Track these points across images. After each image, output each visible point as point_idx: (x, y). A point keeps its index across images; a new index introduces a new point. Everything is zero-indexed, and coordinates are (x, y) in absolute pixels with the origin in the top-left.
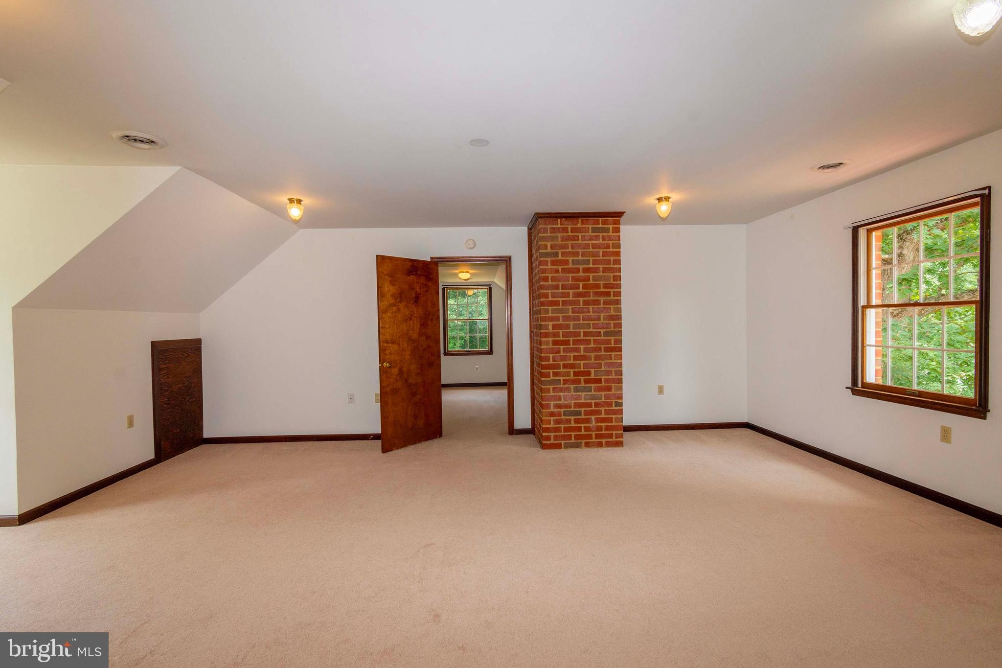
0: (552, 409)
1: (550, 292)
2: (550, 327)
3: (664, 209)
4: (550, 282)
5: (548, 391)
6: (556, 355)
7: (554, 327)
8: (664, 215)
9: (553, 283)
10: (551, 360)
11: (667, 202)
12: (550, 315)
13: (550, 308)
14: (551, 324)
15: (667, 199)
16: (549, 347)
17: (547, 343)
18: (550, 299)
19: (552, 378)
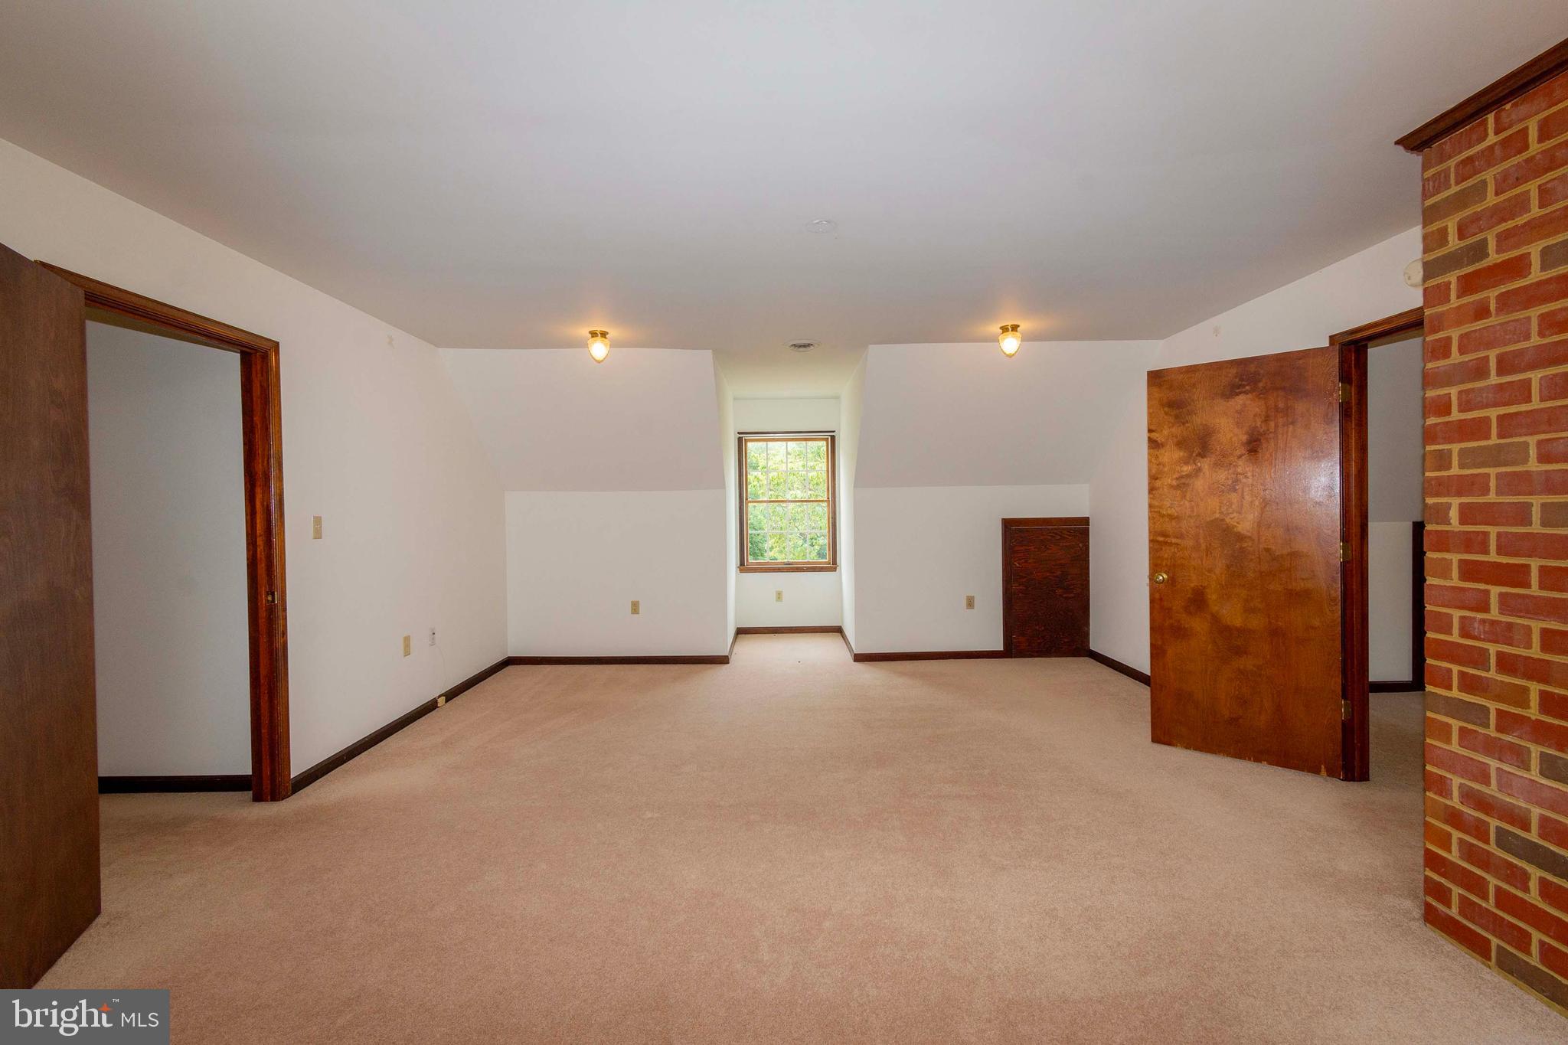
0: (1455, 802)
1: (1453, 391)
2: (1454, 514)
4: (1456, 357)
5: (1444, 732)
6: (1472, 614)
7: (1468, 514)
9: (1466, 358)
10: (1456, 630)
12: (1455, 470)
13: (1455, 448)
14: (1455, 502)
16: (1448, 583)
17: (1445, 574)
18: (1456, 415)
19: (1455, 693)
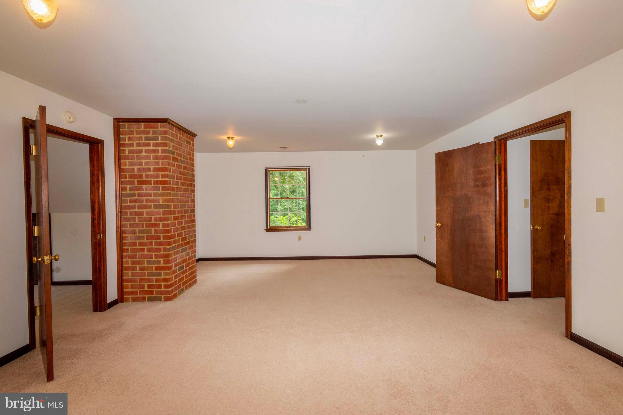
3: (231, 143)
8: (231, 147)
11: (233, 140)
15: (232, 138)
